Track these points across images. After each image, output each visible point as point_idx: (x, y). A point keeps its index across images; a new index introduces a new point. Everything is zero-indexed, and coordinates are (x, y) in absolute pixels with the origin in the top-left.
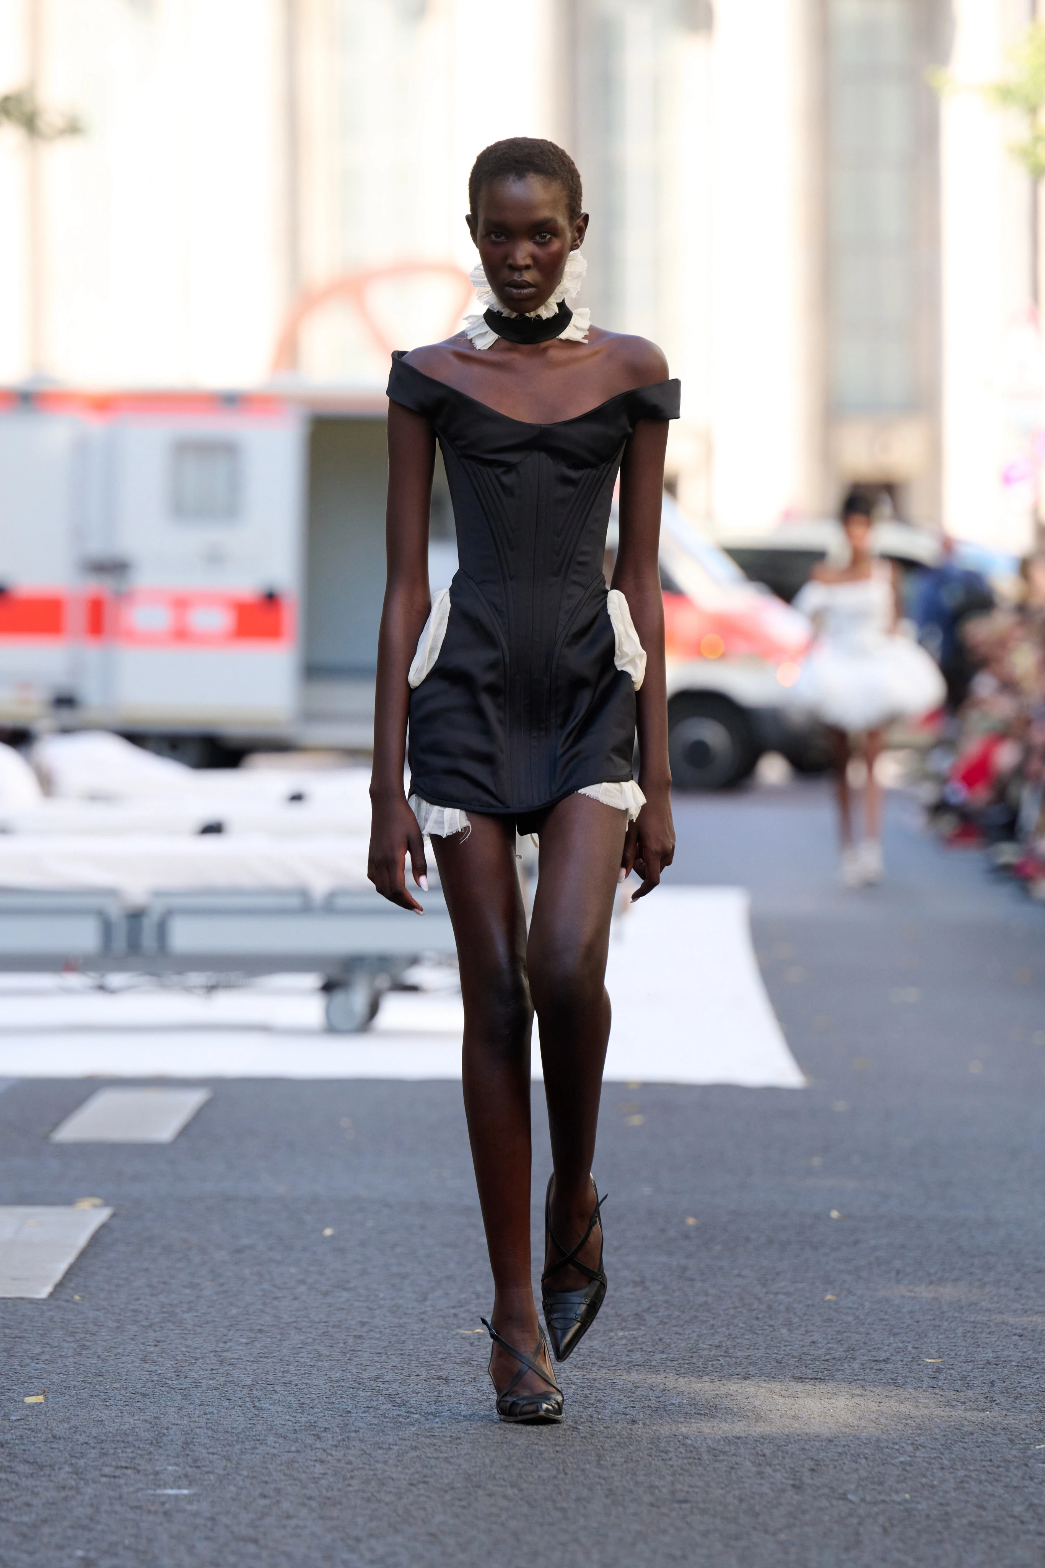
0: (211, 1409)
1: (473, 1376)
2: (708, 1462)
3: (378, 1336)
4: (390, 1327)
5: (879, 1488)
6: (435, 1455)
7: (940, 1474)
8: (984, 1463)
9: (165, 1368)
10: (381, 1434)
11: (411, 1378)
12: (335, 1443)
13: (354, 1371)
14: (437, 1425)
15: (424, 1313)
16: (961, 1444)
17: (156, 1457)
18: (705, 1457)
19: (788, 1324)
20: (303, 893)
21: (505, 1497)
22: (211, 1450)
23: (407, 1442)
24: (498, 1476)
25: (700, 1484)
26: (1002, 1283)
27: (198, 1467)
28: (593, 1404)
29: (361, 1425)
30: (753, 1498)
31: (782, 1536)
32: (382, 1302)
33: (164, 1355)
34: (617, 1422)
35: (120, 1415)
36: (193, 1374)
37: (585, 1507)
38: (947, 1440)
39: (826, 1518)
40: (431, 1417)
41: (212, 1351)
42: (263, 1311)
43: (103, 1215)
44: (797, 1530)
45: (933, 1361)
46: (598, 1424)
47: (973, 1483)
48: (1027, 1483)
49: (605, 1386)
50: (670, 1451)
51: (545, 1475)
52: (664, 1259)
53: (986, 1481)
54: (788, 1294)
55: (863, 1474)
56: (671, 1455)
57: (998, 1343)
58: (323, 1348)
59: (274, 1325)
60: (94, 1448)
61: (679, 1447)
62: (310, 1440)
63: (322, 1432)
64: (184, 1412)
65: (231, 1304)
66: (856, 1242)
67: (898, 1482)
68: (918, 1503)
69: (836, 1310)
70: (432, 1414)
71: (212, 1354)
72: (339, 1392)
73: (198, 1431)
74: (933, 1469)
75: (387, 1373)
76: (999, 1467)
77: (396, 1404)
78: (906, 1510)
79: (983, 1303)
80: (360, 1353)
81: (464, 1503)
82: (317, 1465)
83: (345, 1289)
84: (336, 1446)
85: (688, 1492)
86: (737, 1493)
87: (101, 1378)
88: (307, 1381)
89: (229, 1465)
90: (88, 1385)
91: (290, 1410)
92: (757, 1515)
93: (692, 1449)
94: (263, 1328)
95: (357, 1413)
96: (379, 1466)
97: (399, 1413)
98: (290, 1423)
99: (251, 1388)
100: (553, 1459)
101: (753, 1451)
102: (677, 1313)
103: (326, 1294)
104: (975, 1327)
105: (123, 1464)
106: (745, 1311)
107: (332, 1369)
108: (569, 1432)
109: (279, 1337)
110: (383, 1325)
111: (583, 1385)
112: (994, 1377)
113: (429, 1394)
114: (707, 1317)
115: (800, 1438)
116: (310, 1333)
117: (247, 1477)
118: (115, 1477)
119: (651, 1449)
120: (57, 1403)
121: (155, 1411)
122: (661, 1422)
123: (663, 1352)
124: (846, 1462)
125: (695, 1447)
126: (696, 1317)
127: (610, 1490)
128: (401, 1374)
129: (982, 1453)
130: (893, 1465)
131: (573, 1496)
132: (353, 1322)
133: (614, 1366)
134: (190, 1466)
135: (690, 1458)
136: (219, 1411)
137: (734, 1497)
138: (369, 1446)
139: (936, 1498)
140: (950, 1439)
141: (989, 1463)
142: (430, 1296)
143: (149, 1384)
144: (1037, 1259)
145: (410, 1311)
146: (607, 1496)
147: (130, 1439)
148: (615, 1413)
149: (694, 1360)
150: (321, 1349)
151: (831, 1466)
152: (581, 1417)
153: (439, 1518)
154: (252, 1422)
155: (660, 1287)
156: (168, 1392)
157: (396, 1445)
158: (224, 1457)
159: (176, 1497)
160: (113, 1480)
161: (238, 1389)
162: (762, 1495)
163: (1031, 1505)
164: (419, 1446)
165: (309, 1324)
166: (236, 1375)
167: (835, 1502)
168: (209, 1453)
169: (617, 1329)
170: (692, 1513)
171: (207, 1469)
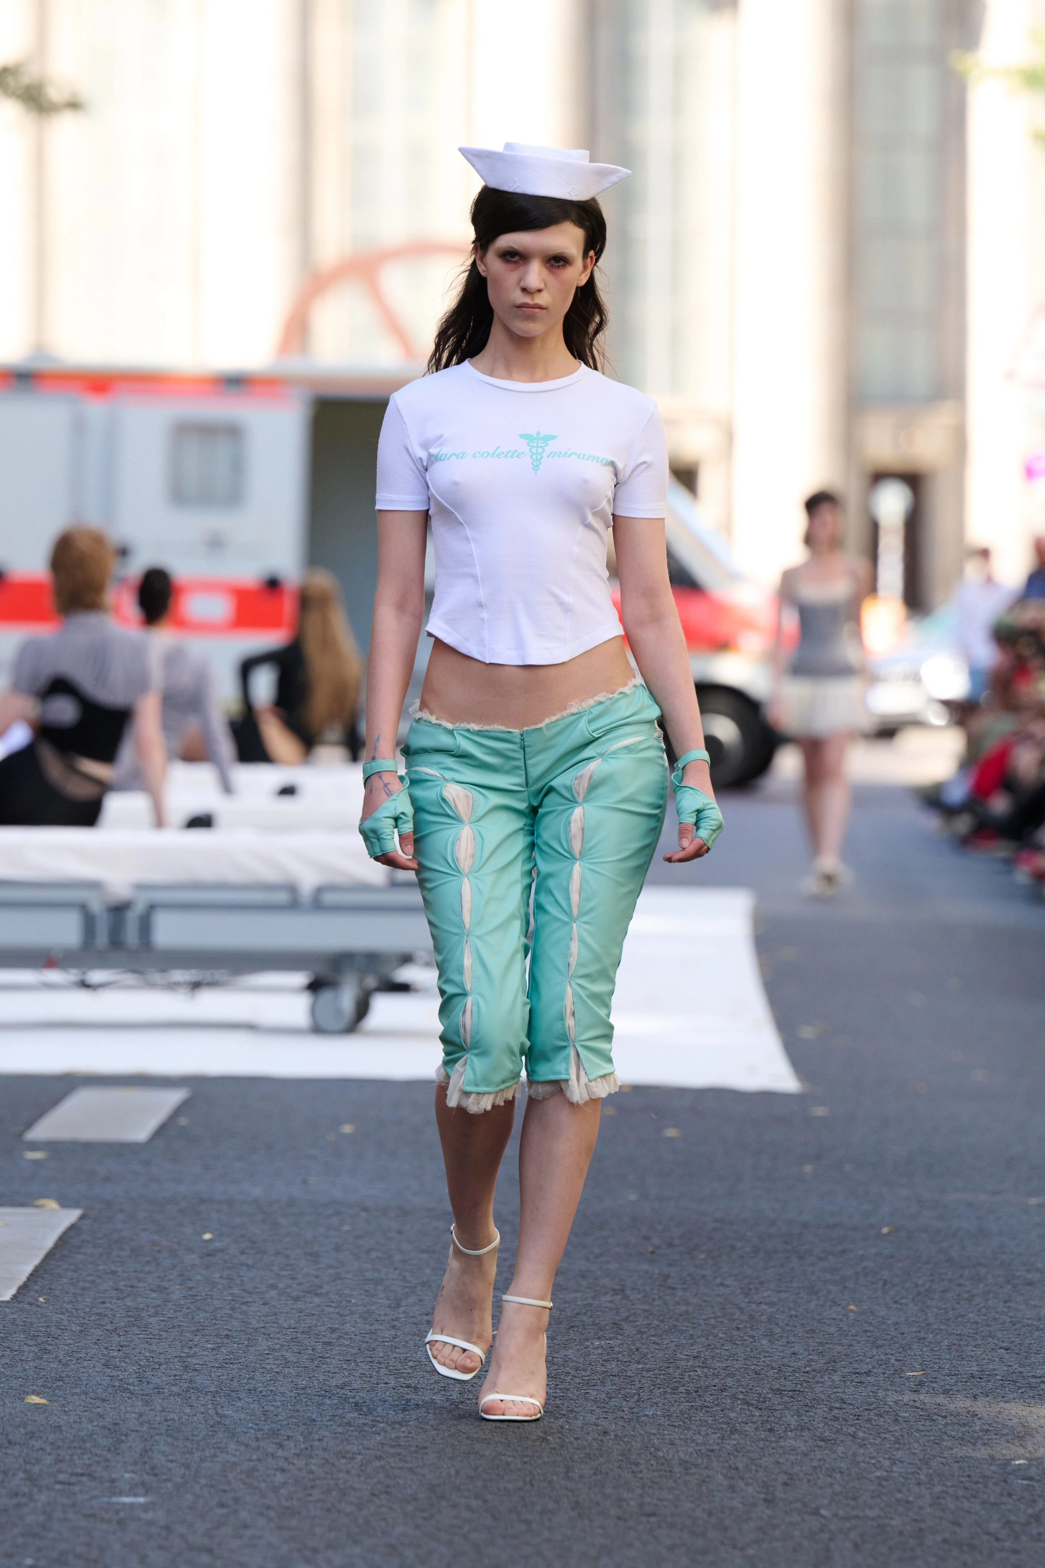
0: (172, 1416)
1: (443, 1385)
2: (679, 1475)
3: (348, 1343)
4: (361, 1333)
5: (852, 1503)
6: (400, 1465)
7: (916, 1489)
8: (962, 1479)
9: (127, 1374)
10: (345, 1443)
11: (379, 1386)
12: (298, 1452)
13: (321, 1378)
14: (403, 1435)
15: (397, 1319)
16: (939, 1459)
17: (113, 1464)
18: (677, 1469)
19: (769, 1335)
20: (292, 889)
21: (469, 1508)
22: (170, 1458)
23: (371, 1452)
24: (462, 1487)
25: (670, 1497)
26: (991, 1295)
27: (155, 1475)
28: (564, 1415)
29: (326, 1433)
30: (723, 1512)
31: (750, 1552)
32: (354, 1309)
33: (127, 1360)
34: (588, 1433)
35: (78, 1420)
36: (155, 1380)
37: (550, 1520)
38: (925, 1455)
39: (797, 1533)
40: (397, 1426)
41: (176, 1357)
42: (231, 1316)
43: (72, 1216)
44: (765, 1546)
45: (915, 1374)
46: (568, 1435)
47: (949, 1499)
48: (1005, 1499)
49: (578, 1396)
50: (640, 1464)
51: (510, 1486)
52: (646, 1267)
53: (963, 1497)
54: (771, 1304)
55: (837, 1488)
56: (642, 1467)
57: (984, 1356)
58: (291, 1355)
59: (242, 1331)
60: (49, 1454)
61: (650, 1460)
62: (271, 1449)
63: (285, 1440)
64: (144, 1418)
65: (199, 1309)
66: (843, 1252)
67: (873, 1497)
68: (892, 1518)
69: (819, 1321)
70: (399, 1423)
71: (176, 1360)
72: (304, 1400)
73: (158, 1438)
74: (909, 1484)
75: (355, 1380)
76: (977, 1483)
77: (362, 1413)
78: (879, 1526)
79: (971, 1315)
80: (328, 1360)
81: (426, 1514)
82: (278, 1474)
83: (317, 1294)
84: (298, 1455)
85: (656, 1505)
86: (707, 1506)
87: (61, 1383)
88: (272, 1388)
89: (187, 1473)
90: (47, 1390)
91: (253, 1418)
92: (726, 1529)
93: (664, 1461)
94: (230, 1333)
95: (322, 1421)
96: (341, 1475)
97: (365, 1421)
98: (252, 1431)
99: (214, 1394)
100: (520, 1470)
101: (726, 1465)
102: (656, 1322)
103: (297, 1299)
104: (961, 1340)
105: (79, 1471)
106: (725, 1321)
107: (298, 1376)
108: (538, 1443)
109: (246, 1342)
110: (353, 1332)
111: (555, 1395)
112: (976, 1391)
113: (396, 1403)
114: (687, 1327)
115: (774, 1451)
116: (278, 1339)
117: (206, 1485)
118: (70, 1484)
119: (622, 1461)
120: (15, 1408)
121: (115, 1417)
122: (633, 1433)
123: (639, 1363)
124: (821, 1476)
125: (666, 1460)
126: (675, 1326)
127: (577, 1502)
128: (369, 1382)
129: (960, 1468)
130: (870, 1480)
131: (538, 1508)
132: (323, 1328)
133: (588, 1376)
134: (148, 1474)
135: (661, 1470)
136: (180, 1418)
137: (704, 1510)
138: (332, 1455)
139: (911, 1514)
140: (929, 1454)
141: (967, 1479)
142: (404, 1303)
143: (110, 1390)
144: (1028, 1271)
145: (382, 1318)
146: (573, 1509)
147: (88, 1445)
148: (586, 1424)
149: (671, 1370)
150: (288, 1355)
151: (805, 1481)
152: (552, 1428)
153: (399, 1529)
154: (214, 1429)
155: (640, 1296)
156: (128, 1398)
157: (360, 1454)
158: (183, 1464)
159: (132, 1506)
160: (67, 1487)
161: (201, 1395)
162: (732, 1509)
163: (1008, 1522)
164: (384, 1455)
165: (278, 1330)
166: (200, 1381)
167: (806, 1517)
168: (168, 1461)
169: (593, 1339)
170: (659, 1527)
171: (165, 1477)
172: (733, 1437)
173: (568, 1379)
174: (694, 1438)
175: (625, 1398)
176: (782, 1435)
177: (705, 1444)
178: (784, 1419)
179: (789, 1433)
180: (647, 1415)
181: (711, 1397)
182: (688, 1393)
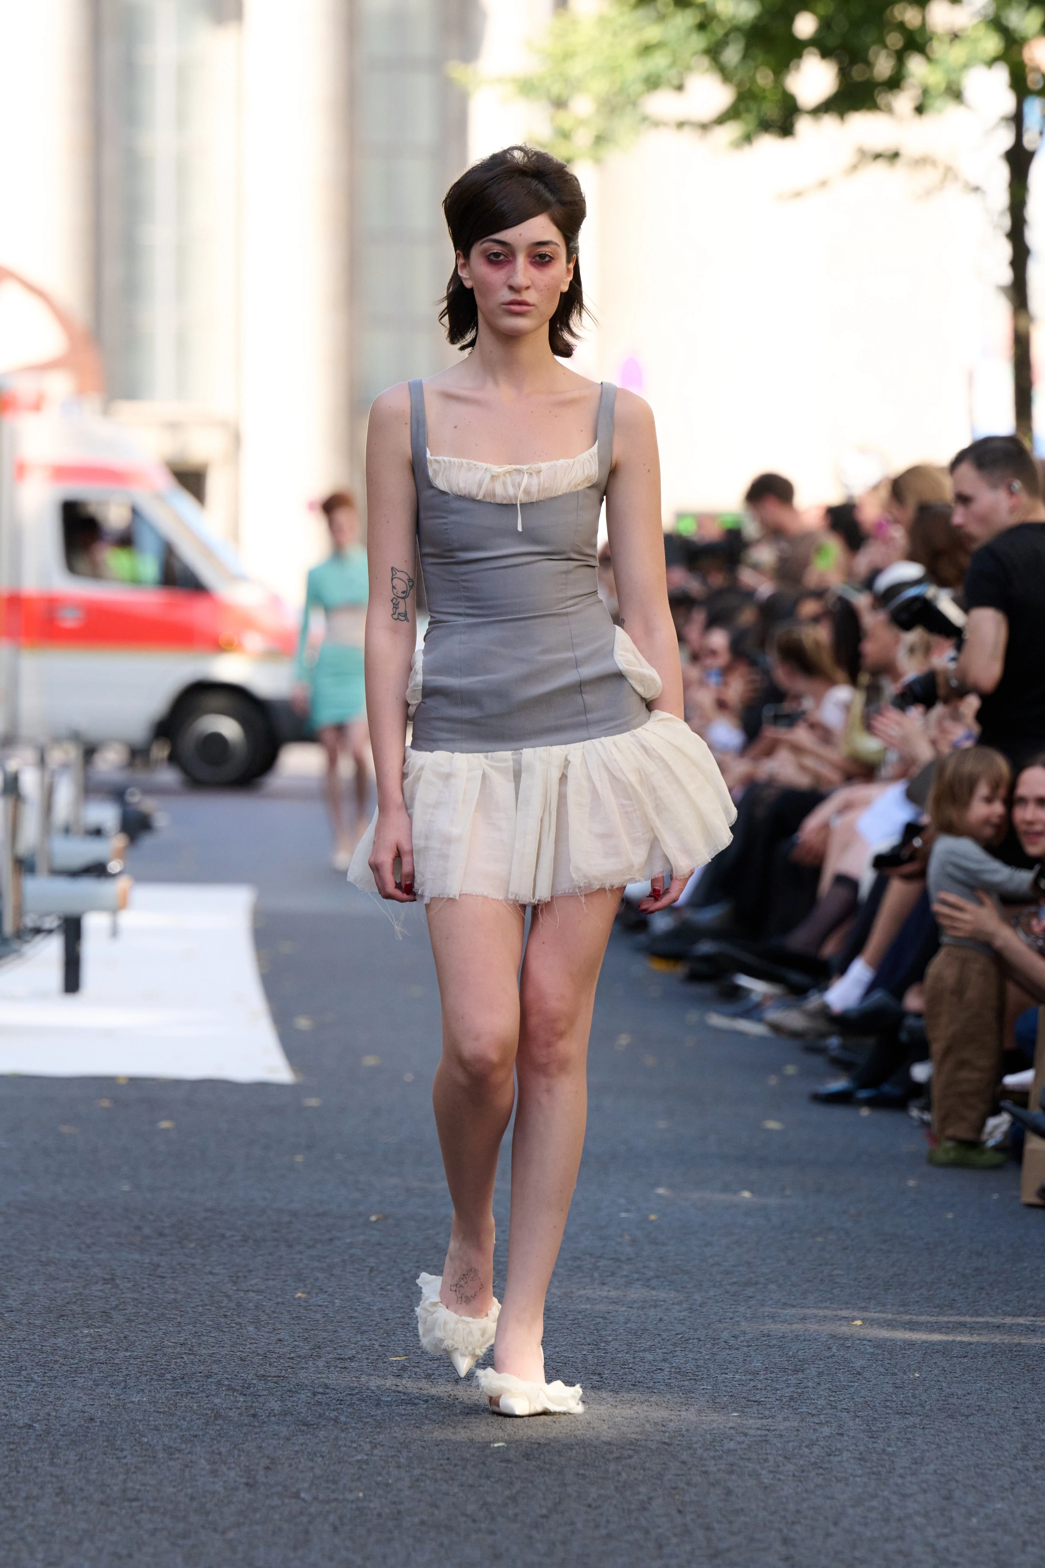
5: (332, 1486)
8: (440, 1458)
16: (419, 1438)
25: (153, 1482)
28: (51, 1402)
34: (75, 1420)
37: (34, 1505)
38: (406, 1438)
44: (246, 1529)
45: (399, 1358)
47: (428, 1482)
48: (483, 1481)
52: (136, 1256)
53: (442, 1479)
54: (258, 1292)
61: (135, 1445)
68: (371, 1501)
69: (305, 1308)
74: (389, 1468)
76: (455, 1463)
78: (358, 1509)
85: (139, 1490)
92: (207, 1513)
100: (6, 1457)
108: (24, 1430)
115: (258, 1436)
123: (127, 1350)
125: (150, 1446)
127: (61, 1488)
129: (439, 1451)
131: (23, 1495)
137: (186, 1495)
141: (446, 1459)
146: (57, 1495)
148: (73, 1411)
149: (158, 1357)
152: (39, 1415)
155: (129, 1285)
162: (213, 1493)
163: (485, 1504)
167: (286, 1500)
170: (141, 1511)
172: (217, 1422)
173: (56, 1366)
174: (179, 1424)
175: (112, 1385)
176: (266, 1420)
177: (188, 1429)
178: (268, 1404)
179: (273, 1418)
180: (133, 1402)
181: (197, 1384)
182: (174, 1379)
